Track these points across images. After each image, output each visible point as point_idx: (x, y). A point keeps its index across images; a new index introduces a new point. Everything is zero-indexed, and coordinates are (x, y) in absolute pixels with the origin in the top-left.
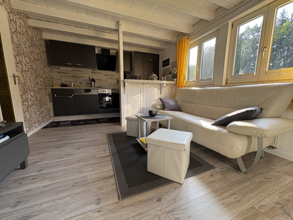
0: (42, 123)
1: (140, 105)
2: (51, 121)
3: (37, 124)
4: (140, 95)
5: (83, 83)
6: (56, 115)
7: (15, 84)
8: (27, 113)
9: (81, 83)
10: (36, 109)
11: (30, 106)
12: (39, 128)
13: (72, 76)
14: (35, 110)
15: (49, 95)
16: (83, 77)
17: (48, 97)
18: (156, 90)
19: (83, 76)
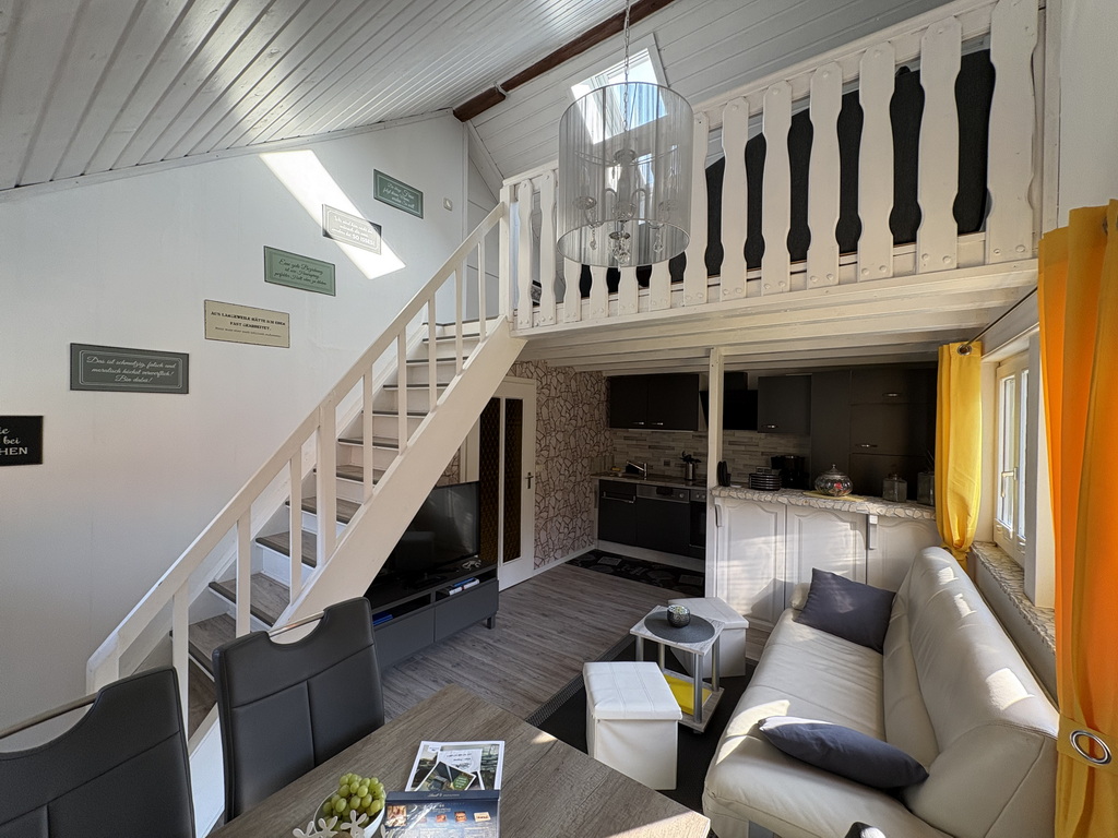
0: (571, 551)
1: (773, 572)
2: (593, 547)
3: (560, 552)
4: (773, 538)
5: (672, 464)
6: (602, 536)
7: (529, 487)
8: (543, 533)
9: (667, 464)
10: (563, 524)
11: (552, 519)
12: (561, 561)
13: (650, 447)
14: (558, 525)
15: (596, 493)
16: (673, 449)
17: (592, 496)
18: (846, 530)
19: (672, 444)
